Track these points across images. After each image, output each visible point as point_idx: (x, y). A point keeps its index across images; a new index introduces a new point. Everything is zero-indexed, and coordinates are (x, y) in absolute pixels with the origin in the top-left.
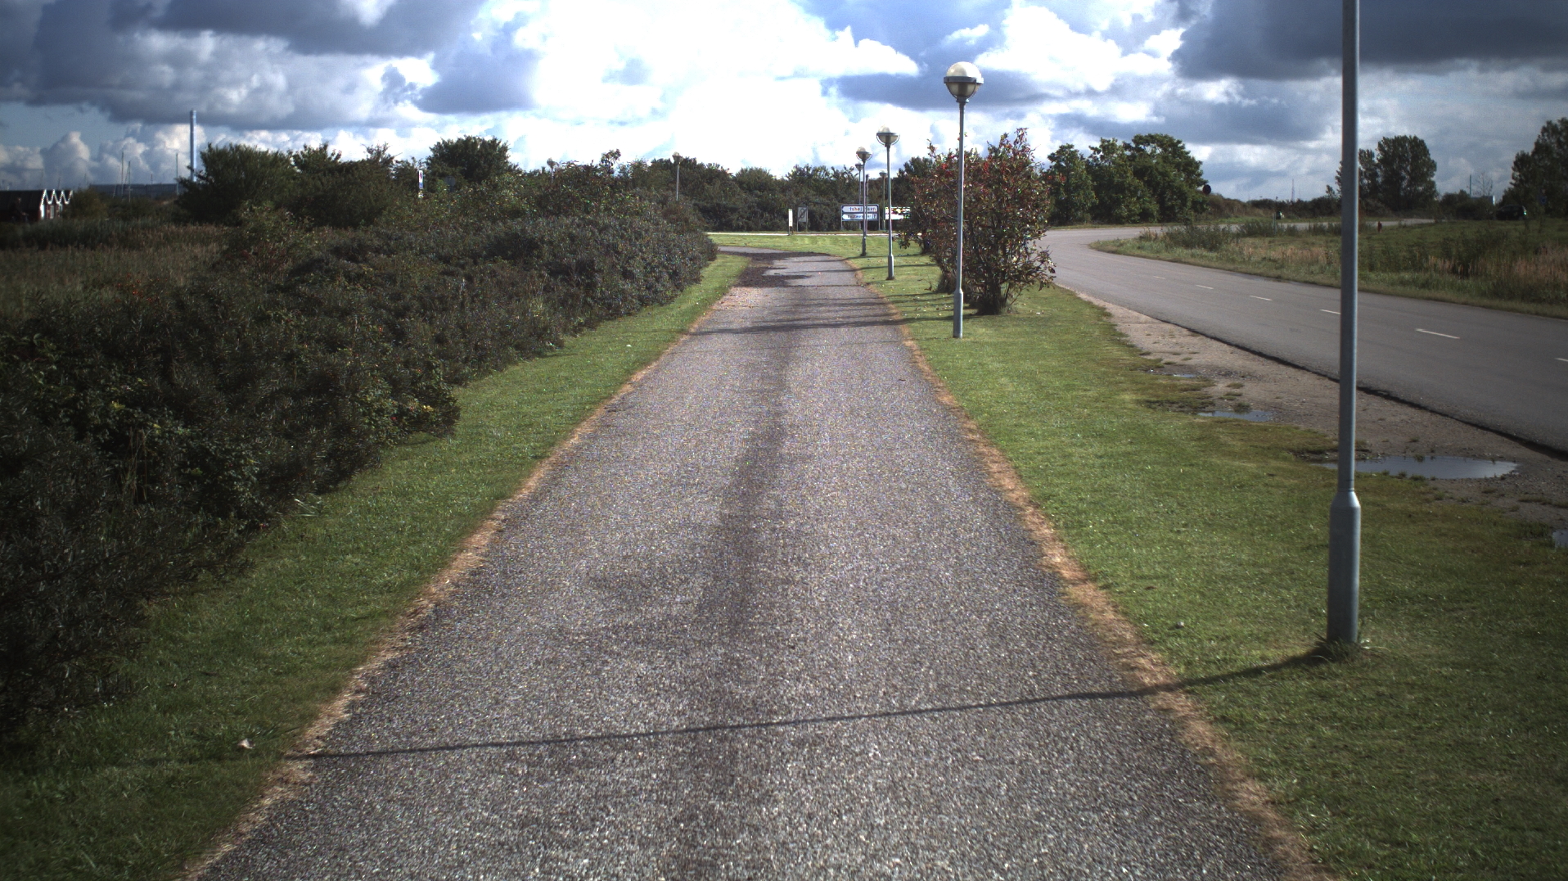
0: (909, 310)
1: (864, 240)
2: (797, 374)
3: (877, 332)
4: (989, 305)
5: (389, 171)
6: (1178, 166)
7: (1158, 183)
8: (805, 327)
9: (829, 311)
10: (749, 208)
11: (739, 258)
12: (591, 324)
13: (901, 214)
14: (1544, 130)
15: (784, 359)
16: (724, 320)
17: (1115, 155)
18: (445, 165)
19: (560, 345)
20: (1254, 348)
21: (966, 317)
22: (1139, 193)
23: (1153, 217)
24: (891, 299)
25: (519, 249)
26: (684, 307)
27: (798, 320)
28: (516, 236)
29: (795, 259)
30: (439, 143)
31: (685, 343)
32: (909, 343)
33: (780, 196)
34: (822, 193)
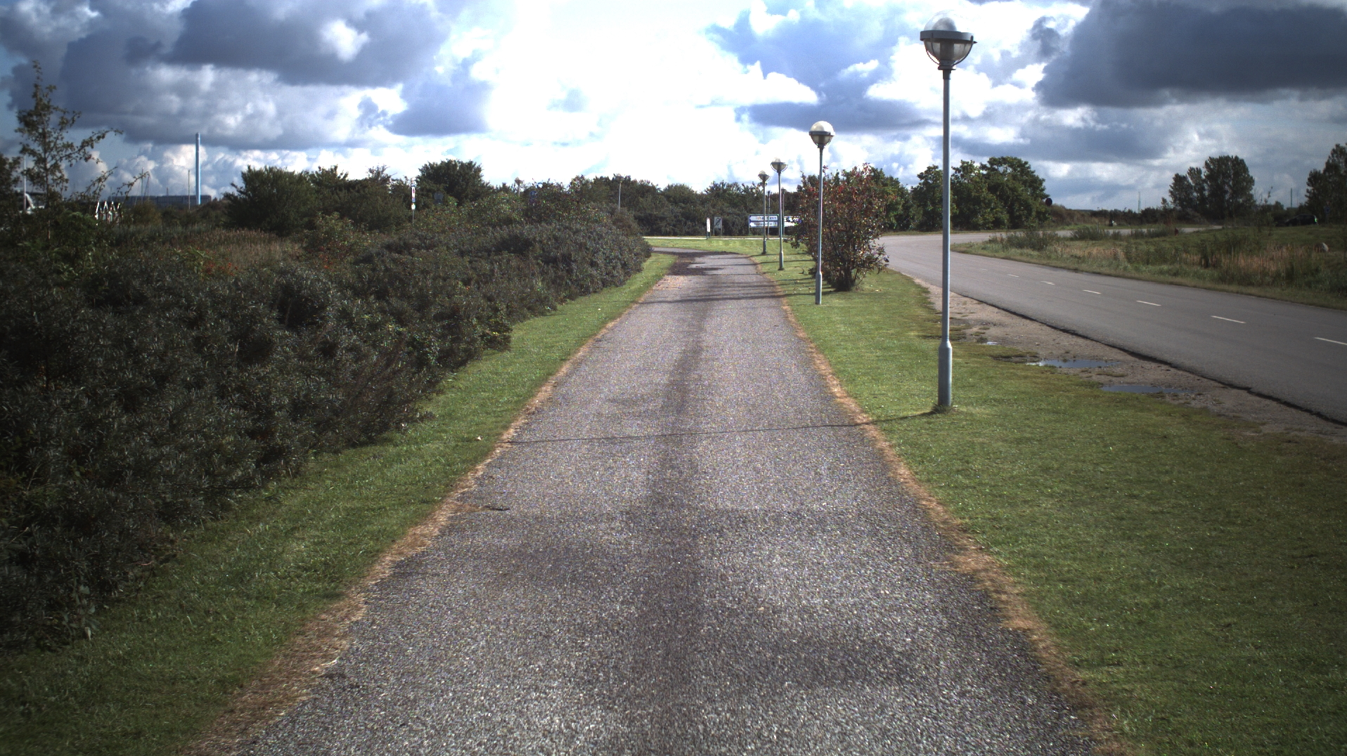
0: (790, 289)
1: (764, 242)
2: (710, 325)
3: (766, 302)
4: (843, 284)
5: (387, 187)
6: (1024, 183)
7: (1008, 197)
8: (718, 300)
9: (734, 290)
10: (675, 217)
11: (669, 256)
12: (572, 297)
13: (793, 221)
14: (1334, 152)
15: (703, 316)
16: (662, 295)
17: (973, 174)
18: (431, 183)
19: (554, 309)
20: (1013, 310)
21: (824, 294)
22: (993, 205)
23: (1004, 224)
24: (779, 283)
25: (520, 246)
26: (633, 288)
27: (712, 295)
28: (516, 237)
29: (712, 257)
30: (426, 165)
31: (636, 309)
32: (786, 308)
33: (699, 207)
34: (734, 205)
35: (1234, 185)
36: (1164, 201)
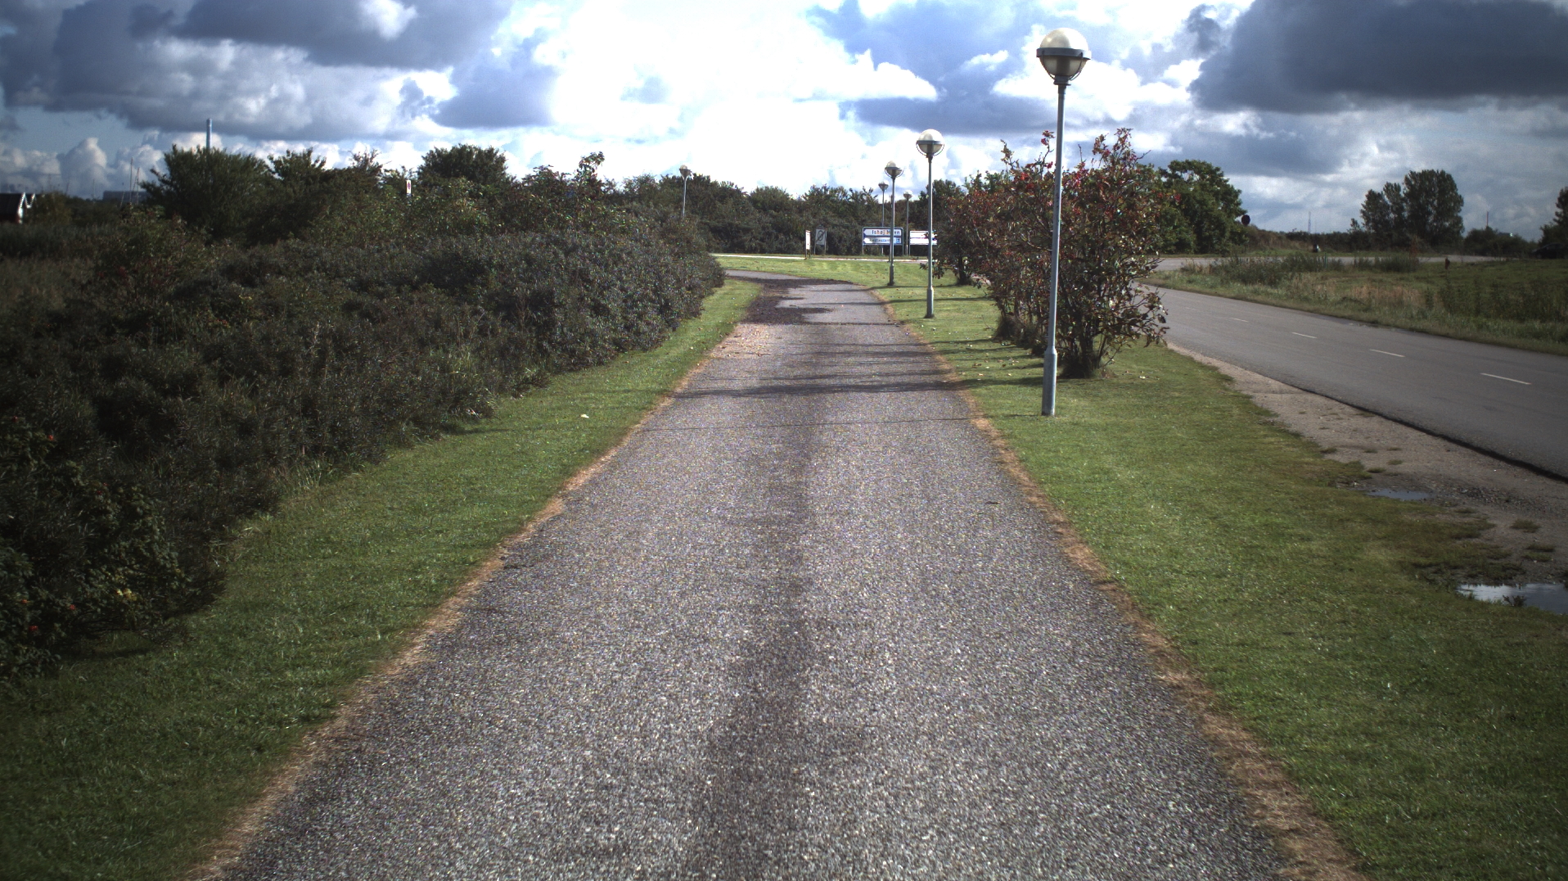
0: (966, 366)
1: (892, 268)
4: (1079, 367)
5: (377, 180)
6: (1216, 194)
7: (1195, 212)
9: (861, 364)
10: (763, 228)
11: (750, 285)
12: (543, 380)
16: (725, 374)
17: (1151, 181)
18: (438, 175)
22: (1176, 222)
23: (1190, 248)
24: (937, 348)
25: (459, 275)
26: (675, 352)
27: (822, 377)
29: (814, 287)
30: (432, 152)
32: (982, 423)
33: (795, 216)
34: (840, 215)
35: (1439, 204)
36: (1354, 223)
